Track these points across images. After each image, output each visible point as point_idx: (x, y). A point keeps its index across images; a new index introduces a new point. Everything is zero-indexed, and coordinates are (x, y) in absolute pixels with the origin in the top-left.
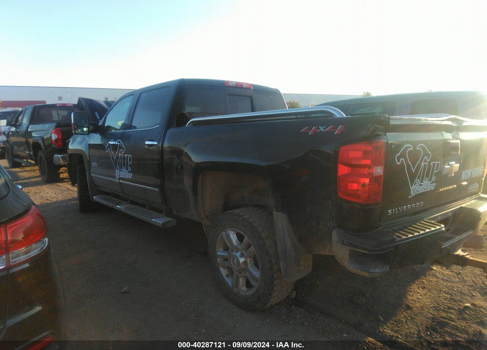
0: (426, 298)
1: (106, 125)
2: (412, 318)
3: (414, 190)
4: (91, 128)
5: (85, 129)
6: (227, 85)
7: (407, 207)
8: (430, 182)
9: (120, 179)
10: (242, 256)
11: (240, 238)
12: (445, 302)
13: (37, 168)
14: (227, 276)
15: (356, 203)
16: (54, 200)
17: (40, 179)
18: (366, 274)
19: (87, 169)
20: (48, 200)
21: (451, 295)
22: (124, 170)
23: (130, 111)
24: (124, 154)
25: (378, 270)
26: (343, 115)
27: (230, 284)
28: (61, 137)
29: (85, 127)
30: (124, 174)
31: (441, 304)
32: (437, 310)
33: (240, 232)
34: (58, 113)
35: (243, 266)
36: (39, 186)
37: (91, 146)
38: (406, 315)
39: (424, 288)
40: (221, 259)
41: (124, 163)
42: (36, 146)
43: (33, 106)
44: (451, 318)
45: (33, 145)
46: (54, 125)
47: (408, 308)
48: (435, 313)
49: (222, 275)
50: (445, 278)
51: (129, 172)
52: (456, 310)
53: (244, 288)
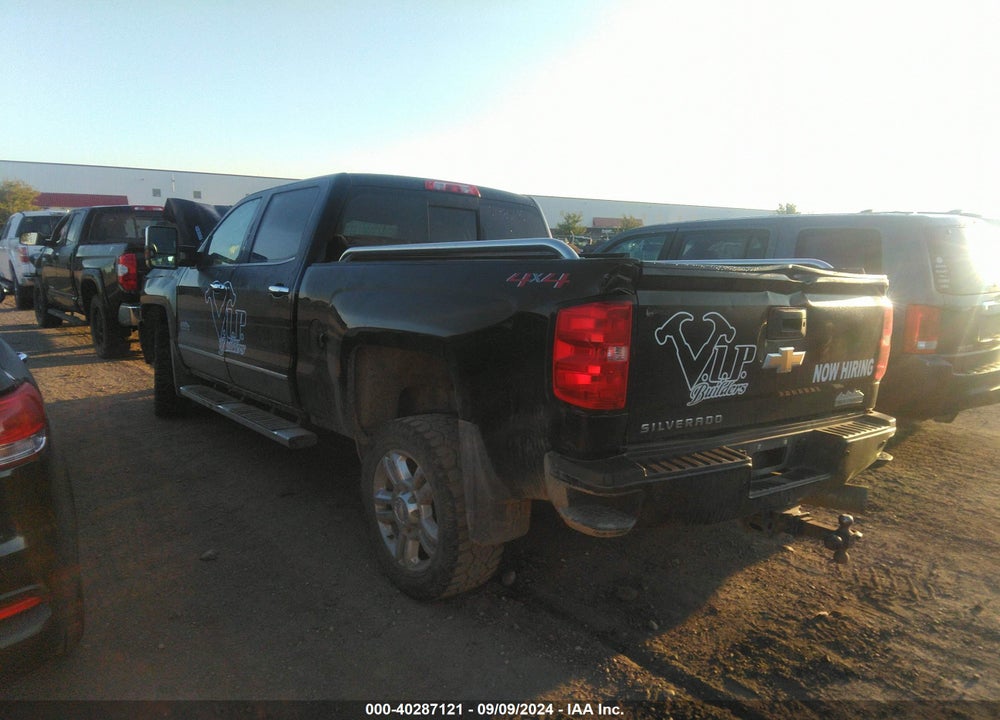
0: (752, 597)
1: (210, 253)
2: (712, 629)
3: (698, 392)
4: (183, 256)
5: (170, 259)
6: (431, 187)
7: (684, 422)
8: (734, 381)
9: (226, 354)
10: (413, 500)
11: (412, 466)
12: (786, 606)
13: (88, 329)
14: (391, 537)
15: (578, 407)
16: (113, 392)
17: (92, 351)
18: (589, 531)
19: (171, 335)
20: (101, 391)
21: (802, 595)
22: (233, 338)
23: (252, 228)
24: (235, 308)
25: (611, 526)
26: (573, 254)
27: (393, 553)
28: (134, 271)
29: (171, 255)
30: (232, 346)
31: (776, 610)
32: (764, 618)
33: (410, 457)
34: (135, 224)
35: (414, 519)
36: (90, 365)
37: (182, 291)
38: (704, 623)
39: (757, 580)
40: (381, 507)
41: (233, 325)
42: (88, 288)
43: (88, 208)
44: (784, 632)
45: (82, 284)
46: (122, 247)
47: (713, 611)
48: (759, 624)
49: (381, 536)
50: (804, 567)
51: (241, 343)
52: (798, 621)
53: (415, 560)
